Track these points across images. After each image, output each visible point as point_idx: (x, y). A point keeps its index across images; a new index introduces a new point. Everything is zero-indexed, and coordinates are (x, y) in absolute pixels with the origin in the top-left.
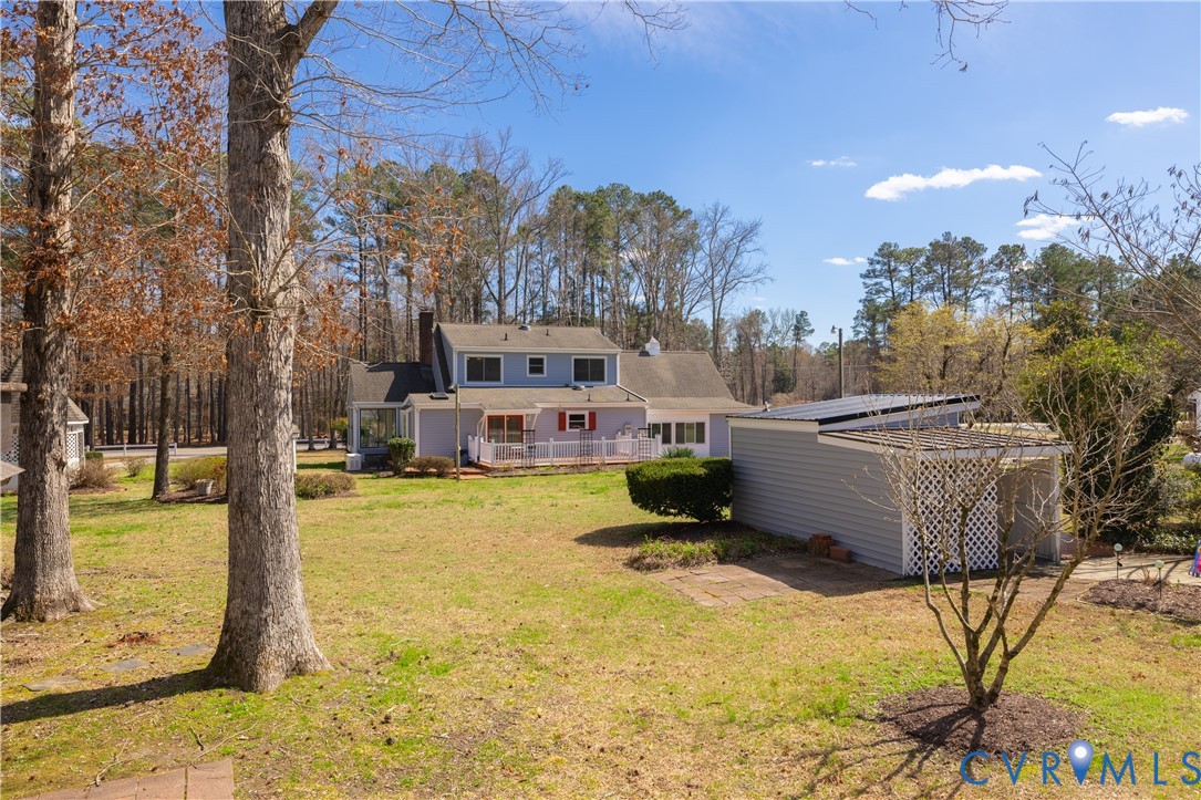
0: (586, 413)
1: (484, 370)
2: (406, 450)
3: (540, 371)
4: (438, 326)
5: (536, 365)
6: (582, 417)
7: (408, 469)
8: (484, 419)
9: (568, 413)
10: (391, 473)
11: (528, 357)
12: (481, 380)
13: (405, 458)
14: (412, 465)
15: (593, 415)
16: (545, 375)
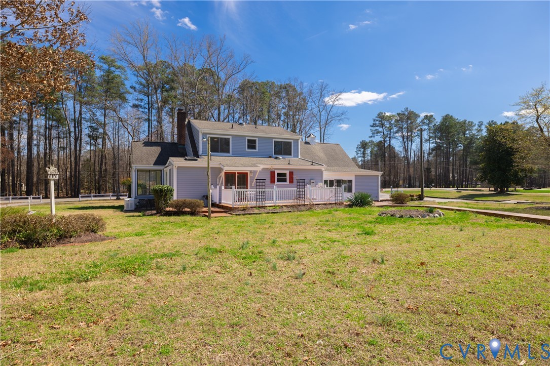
0: (287, 172)
1: (220, 146)
2: (166, 194)
3: (254, 147)
4: (189, 121)
5: (252, 144)
6: (285, 175)
7: (168, 209)
8: (223, 175)
9: (277, 172)
10: (154, 212)
11: (247, 138)
12: (218, 152)
13: (165, 200)
14: (171, 206)
15: (291, 174)
16: (257, 150)
